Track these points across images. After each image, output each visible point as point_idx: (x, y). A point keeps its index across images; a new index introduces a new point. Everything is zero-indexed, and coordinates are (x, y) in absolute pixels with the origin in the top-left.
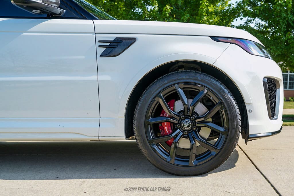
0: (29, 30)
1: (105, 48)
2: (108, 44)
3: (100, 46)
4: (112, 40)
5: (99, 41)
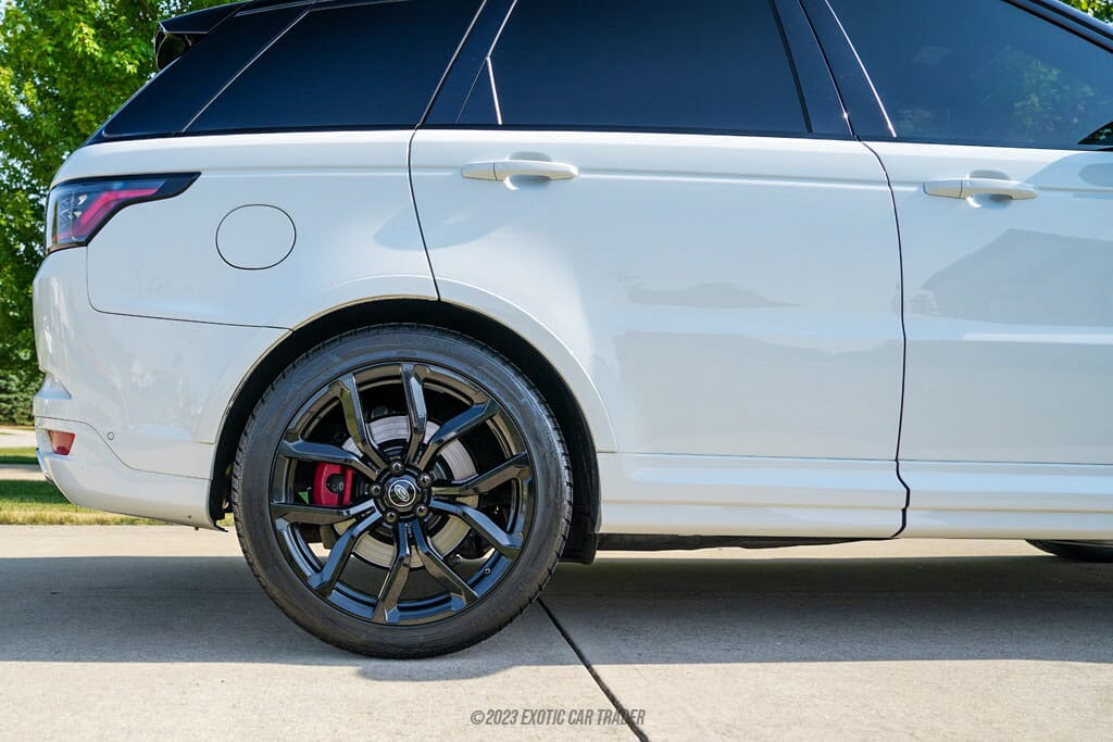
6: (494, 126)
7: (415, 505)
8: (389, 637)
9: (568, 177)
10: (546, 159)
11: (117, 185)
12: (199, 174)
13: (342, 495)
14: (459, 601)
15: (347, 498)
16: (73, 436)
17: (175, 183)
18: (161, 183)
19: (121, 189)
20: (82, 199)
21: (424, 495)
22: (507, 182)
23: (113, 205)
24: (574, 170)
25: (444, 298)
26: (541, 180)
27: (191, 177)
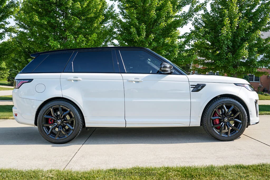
0: (161, 80)
1: (193, 88)
2: (195, 86)
3: (191, 87)
4: (196, 85)
5: (191, 85)
6: (72, 72)
7: (61, 123)
8: (57, 141)
9: (80, 80)
10: (77, 78)
11: (22, 80)
12: (33, 79)
13: (52, 122)
14: (66, 136)
15: (53, 123)
16: (17, 114)
17: (30, 80)
18: (28, 80)
19: (23, 81)
20: (18, 82)
21: (62, 122)
22: (73, 81)
23: (22, 83)
24: (81, 79)
25: (63, 97)
26: (77, 81)
27: (32, 80)
